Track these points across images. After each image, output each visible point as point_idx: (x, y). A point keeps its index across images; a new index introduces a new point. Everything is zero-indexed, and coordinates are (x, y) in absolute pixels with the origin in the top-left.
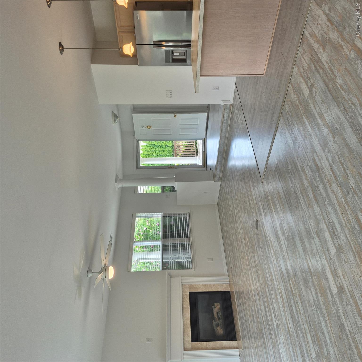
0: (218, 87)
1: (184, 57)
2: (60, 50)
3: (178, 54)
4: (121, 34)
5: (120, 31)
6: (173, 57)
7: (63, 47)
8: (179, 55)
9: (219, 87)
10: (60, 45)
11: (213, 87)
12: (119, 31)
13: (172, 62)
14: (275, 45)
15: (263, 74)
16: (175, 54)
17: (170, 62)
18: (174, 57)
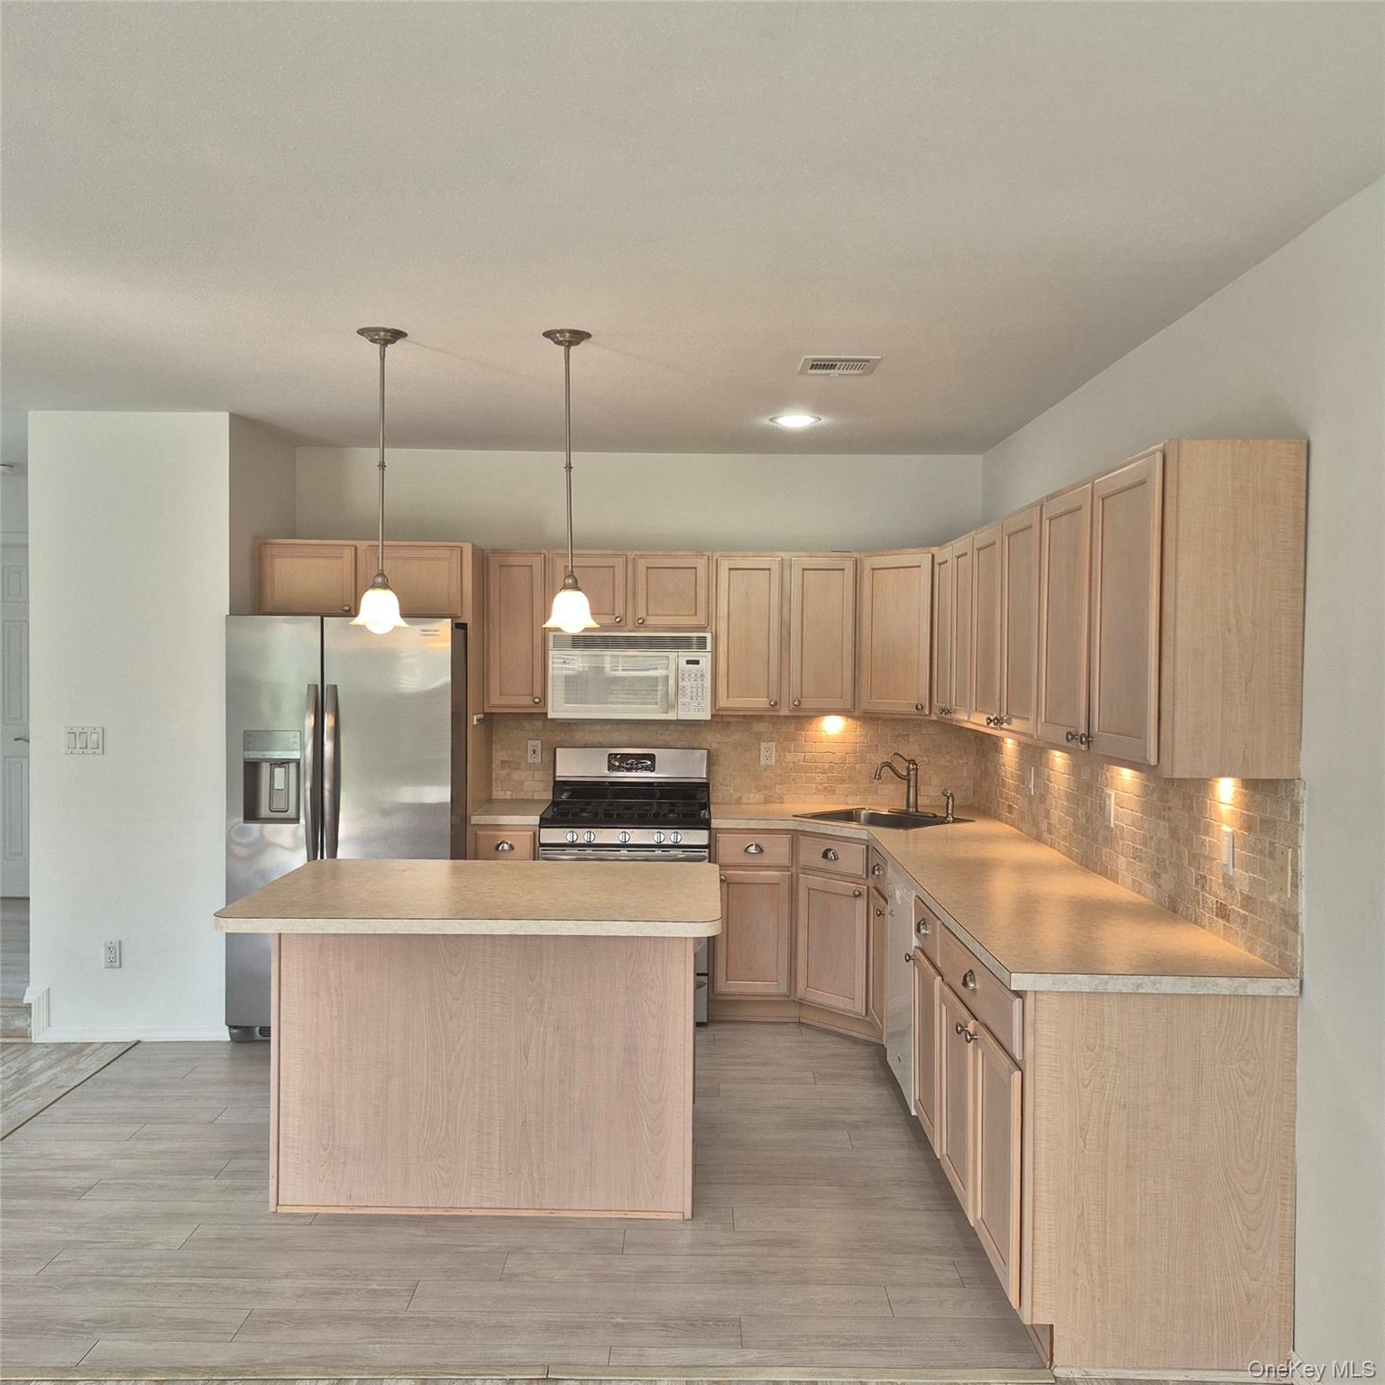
0: (120, 966)
1: (264, 811)
2: (377, 330)
3: (279, 784)
4: (348, 554)
5: (359, 552)
6: (264, 764)
7: (385, 343)
8: (276, 787)
9: (118, 970)
10: (397, 335)
11: (120, 942)
12: (358, 547)
13: (244, 759)
14: (421, 1233)
15: (278, 1204)
16: (279, 772)
17: (246, 752)
18: (265, 768)
